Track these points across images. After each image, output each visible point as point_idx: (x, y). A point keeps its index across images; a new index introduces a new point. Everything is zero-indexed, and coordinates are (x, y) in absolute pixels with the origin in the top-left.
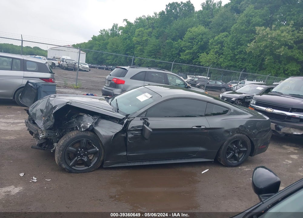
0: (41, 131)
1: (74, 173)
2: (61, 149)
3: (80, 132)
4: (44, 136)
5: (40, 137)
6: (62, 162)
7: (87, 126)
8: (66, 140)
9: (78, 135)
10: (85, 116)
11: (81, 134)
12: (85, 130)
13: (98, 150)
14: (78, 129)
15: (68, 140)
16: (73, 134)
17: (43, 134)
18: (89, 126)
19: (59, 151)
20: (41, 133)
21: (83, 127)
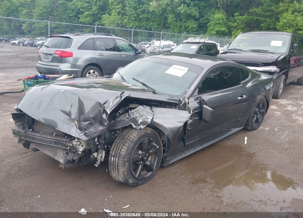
0: (78, 142)
1: (141, 185)
2: (126, 159)
3: (141, 131)
4: (84, 147)
5: (80, 150)
6: (128, 176)
7: (147, 120)
8: (129, 146)
9: (140, 135)
10: (140, 108)
11: (142, 133)
12: (145, 126)
13: (158, 147)
14: (134, 126)
15: (131, 146)
16: (134, 136)
17: (82, 146)
18: (150, 120)
19: (124, 164)
20: (79, 145)
21: (142, 123)
